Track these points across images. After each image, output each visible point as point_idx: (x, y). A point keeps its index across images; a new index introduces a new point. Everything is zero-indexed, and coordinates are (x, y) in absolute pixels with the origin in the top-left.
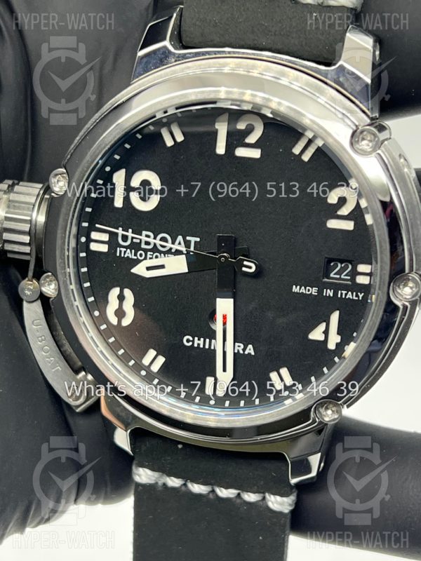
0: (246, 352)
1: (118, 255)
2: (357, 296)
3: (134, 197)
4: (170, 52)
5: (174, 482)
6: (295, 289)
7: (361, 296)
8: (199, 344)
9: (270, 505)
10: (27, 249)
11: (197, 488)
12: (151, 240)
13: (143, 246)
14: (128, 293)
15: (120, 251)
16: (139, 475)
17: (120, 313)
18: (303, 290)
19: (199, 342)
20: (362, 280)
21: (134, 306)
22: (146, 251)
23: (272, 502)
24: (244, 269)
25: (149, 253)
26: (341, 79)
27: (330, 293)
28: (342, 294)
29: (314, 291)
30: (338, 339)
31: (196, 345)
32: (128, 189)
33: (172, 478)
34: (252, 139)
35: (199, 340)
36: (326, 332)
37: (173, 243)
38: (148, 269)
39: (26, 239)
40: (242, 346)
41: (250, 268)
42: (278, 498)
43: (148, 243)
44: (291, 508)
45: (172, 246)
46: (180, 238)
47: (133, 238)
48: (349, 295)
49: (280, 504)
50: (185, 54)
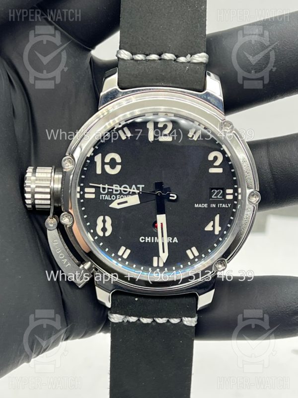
0: (174, 242)
1: (101, 199)
2: (228, 205)
3: (107, 168)
4: (118, 91)
5: (133, 319)
6: (196, 206)
7: (229, 205)
8: (148, 241)
9: (185, 323)
10: (49, 202)
11: (145, 321)
12: (119, 188)
13: (114, 192)
14: (108, 219)
15: (102, 197)
16: (113, 318)
17: (104, 230)
18: (200, 206)
19: (148, 239)
20: (230, 197)
21: (112, 225)
22: (116, 195)
23: (186, 321)
24: (171, 198)
25: (118, 196)
26: (208, 98)
27: (214, 206)
28: (220, 206)
29: (206, 206)
30: (220, 229)
31: (147, 241)
32: (103, 163)
33: (132, 317)
34: (166, 132)
35: (148, 238)
36: (214, 226)
37: (131, 188)
38: (119, 204)
39: (48, 196)
40: (171, 239)
41: (173, 197)
42: (190, 319)
43: (116, 191)
44: (196, 323)
45: (130, 190)
46: (134, 186)
47: (108, 189)
48: (224, 206)
49: (190, 322)
50: (127, 92)
